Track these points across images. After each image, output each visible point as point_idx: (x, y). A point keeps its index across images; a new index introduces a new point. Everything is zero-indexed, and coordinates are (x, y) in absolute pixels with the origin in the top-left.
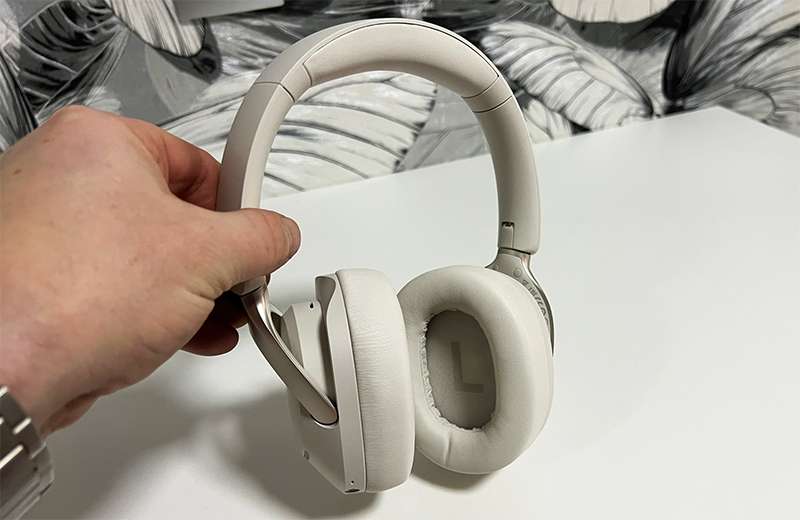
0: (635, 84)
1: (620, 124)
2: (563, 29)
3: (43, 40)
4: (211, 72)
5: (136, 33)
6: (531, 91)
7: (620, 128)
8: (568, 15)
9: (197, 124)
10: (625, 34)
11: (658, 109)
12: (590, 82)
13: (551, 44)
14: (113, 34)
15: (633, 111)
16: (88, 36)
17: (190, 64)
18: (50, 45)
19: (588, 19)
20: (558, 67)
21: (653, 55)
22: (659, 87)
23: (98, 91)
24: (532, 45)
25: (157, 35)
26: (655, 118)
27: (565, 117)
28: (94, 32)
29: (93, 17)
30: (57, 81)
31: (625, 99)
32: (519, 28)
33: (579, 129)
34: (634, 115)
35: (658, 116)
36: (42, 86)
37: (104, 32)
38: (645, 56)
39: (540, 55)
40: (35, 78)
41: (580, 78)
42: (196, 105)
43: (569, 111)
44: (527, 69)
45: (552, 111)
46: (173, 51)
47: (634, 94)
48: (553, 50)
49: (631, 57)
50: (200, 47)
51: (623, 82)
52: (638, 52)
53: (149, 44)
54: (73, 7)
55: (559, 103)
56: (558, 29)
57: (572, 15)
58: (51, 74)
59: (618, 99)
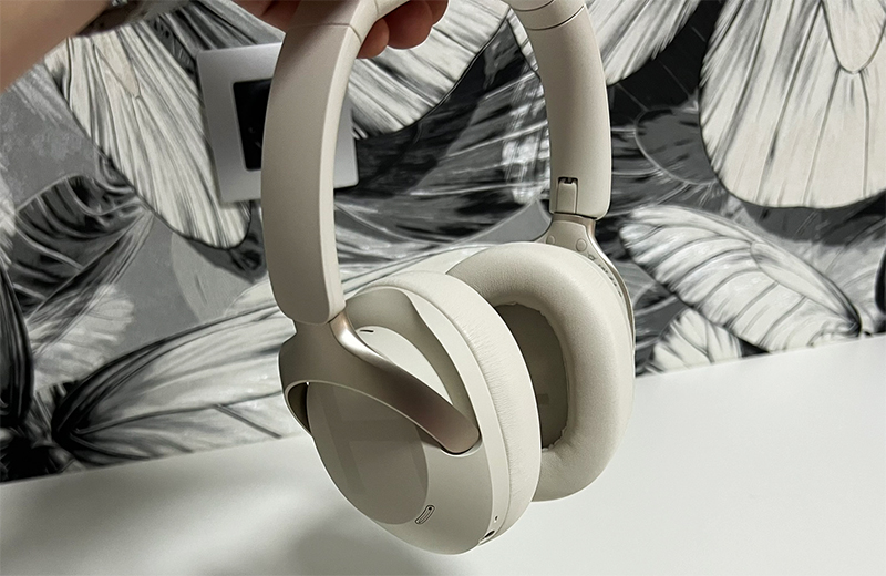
0: (836, 291)
1: (812, 345)
2: (737, 216)
3: (45, 226)
4: (254, 268)
5: (162, 218)
6: (685, 298)
7: (811, 350)
8: (745, 197)
9: (229, 335)
10: (826, 223)
11: (867, 325)
12: (772, 287)
13: (719, 235)
14: (133, 219)
15: (831, 327)
16: (101, 221)
17: (228, 258)
18: (52, 232)
19: (774, 203)
20: (726, 267)
21: (865, 251)
22: (872, 294)
23: (106, 290)
24: (690, 237)
25: (189, 221)
26: (862, 336)
27: (732, 333)
28: (109, 217)
29: (109, 197)
30: (57, 277)
31: (820, 310)
32: (675, 213)
33: (751, 349)
34: (833, 333)
35: (868, 334)
36: (36, 283)
37: (122, 215)
38: (853, 252)
39: (701, 250)
40: (28, 272)
41: (758, 281)
42: (231, 310)
43: (739, 326)
44: (683, 267)
45: (713, 324)
46: (208, 241)
47: (834, 304)
48: (720, 245)
49: (833, 254)
50: (242, 235)
51: (819, 287)
52: (842, 248)
53: (178, 233)
54: (87, 185)
55: (725, 314)
56: (730, 216)
57: (751, 198)
58: (51, 268)
59: (811, 311)
